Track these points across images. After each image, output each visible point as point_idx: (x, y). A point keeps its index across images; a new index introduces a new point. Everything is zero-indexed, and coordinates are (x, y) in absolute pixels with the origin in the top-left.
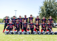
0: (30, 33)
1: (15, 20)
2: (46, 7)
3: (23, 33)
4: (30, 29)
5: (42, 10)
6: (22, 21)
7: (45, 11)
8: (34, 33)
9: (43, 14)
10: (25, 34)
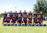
0: (23, 25)
1: (12, 14)
2: (38, 5)
3: (18, 25)
4: (24, 22)
5: (35, 7)
6: (18, 15)
7: (38, 8)
8: (27, 25)
9: (36, 10)
10: (20, 25)
